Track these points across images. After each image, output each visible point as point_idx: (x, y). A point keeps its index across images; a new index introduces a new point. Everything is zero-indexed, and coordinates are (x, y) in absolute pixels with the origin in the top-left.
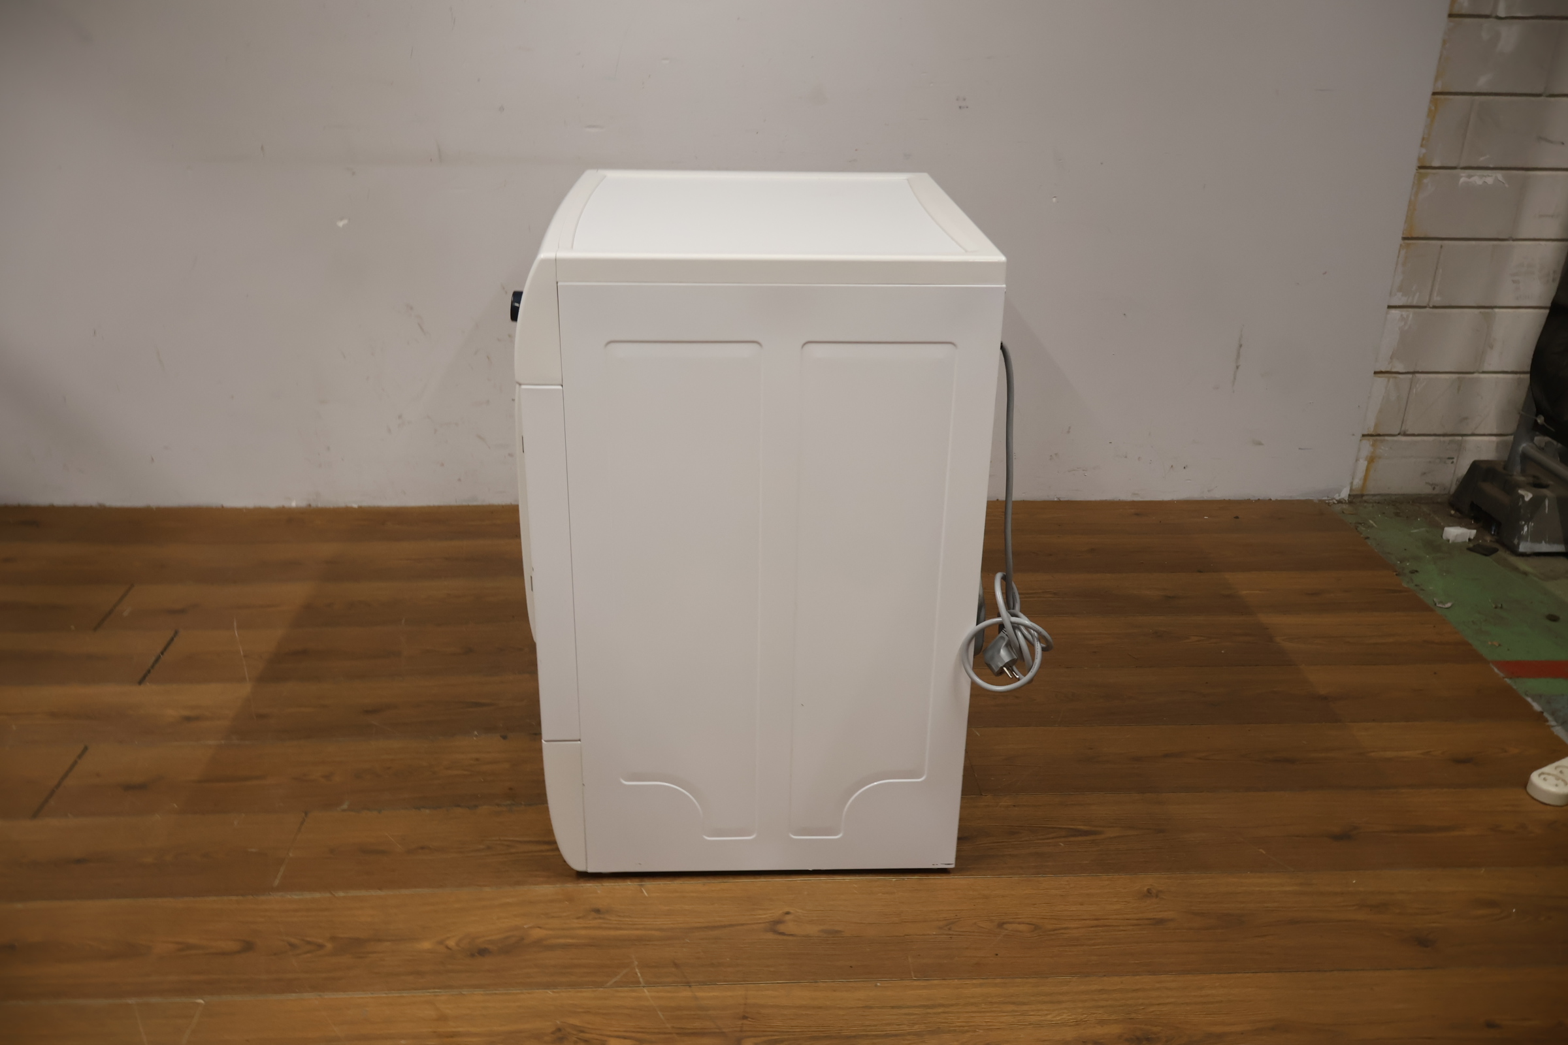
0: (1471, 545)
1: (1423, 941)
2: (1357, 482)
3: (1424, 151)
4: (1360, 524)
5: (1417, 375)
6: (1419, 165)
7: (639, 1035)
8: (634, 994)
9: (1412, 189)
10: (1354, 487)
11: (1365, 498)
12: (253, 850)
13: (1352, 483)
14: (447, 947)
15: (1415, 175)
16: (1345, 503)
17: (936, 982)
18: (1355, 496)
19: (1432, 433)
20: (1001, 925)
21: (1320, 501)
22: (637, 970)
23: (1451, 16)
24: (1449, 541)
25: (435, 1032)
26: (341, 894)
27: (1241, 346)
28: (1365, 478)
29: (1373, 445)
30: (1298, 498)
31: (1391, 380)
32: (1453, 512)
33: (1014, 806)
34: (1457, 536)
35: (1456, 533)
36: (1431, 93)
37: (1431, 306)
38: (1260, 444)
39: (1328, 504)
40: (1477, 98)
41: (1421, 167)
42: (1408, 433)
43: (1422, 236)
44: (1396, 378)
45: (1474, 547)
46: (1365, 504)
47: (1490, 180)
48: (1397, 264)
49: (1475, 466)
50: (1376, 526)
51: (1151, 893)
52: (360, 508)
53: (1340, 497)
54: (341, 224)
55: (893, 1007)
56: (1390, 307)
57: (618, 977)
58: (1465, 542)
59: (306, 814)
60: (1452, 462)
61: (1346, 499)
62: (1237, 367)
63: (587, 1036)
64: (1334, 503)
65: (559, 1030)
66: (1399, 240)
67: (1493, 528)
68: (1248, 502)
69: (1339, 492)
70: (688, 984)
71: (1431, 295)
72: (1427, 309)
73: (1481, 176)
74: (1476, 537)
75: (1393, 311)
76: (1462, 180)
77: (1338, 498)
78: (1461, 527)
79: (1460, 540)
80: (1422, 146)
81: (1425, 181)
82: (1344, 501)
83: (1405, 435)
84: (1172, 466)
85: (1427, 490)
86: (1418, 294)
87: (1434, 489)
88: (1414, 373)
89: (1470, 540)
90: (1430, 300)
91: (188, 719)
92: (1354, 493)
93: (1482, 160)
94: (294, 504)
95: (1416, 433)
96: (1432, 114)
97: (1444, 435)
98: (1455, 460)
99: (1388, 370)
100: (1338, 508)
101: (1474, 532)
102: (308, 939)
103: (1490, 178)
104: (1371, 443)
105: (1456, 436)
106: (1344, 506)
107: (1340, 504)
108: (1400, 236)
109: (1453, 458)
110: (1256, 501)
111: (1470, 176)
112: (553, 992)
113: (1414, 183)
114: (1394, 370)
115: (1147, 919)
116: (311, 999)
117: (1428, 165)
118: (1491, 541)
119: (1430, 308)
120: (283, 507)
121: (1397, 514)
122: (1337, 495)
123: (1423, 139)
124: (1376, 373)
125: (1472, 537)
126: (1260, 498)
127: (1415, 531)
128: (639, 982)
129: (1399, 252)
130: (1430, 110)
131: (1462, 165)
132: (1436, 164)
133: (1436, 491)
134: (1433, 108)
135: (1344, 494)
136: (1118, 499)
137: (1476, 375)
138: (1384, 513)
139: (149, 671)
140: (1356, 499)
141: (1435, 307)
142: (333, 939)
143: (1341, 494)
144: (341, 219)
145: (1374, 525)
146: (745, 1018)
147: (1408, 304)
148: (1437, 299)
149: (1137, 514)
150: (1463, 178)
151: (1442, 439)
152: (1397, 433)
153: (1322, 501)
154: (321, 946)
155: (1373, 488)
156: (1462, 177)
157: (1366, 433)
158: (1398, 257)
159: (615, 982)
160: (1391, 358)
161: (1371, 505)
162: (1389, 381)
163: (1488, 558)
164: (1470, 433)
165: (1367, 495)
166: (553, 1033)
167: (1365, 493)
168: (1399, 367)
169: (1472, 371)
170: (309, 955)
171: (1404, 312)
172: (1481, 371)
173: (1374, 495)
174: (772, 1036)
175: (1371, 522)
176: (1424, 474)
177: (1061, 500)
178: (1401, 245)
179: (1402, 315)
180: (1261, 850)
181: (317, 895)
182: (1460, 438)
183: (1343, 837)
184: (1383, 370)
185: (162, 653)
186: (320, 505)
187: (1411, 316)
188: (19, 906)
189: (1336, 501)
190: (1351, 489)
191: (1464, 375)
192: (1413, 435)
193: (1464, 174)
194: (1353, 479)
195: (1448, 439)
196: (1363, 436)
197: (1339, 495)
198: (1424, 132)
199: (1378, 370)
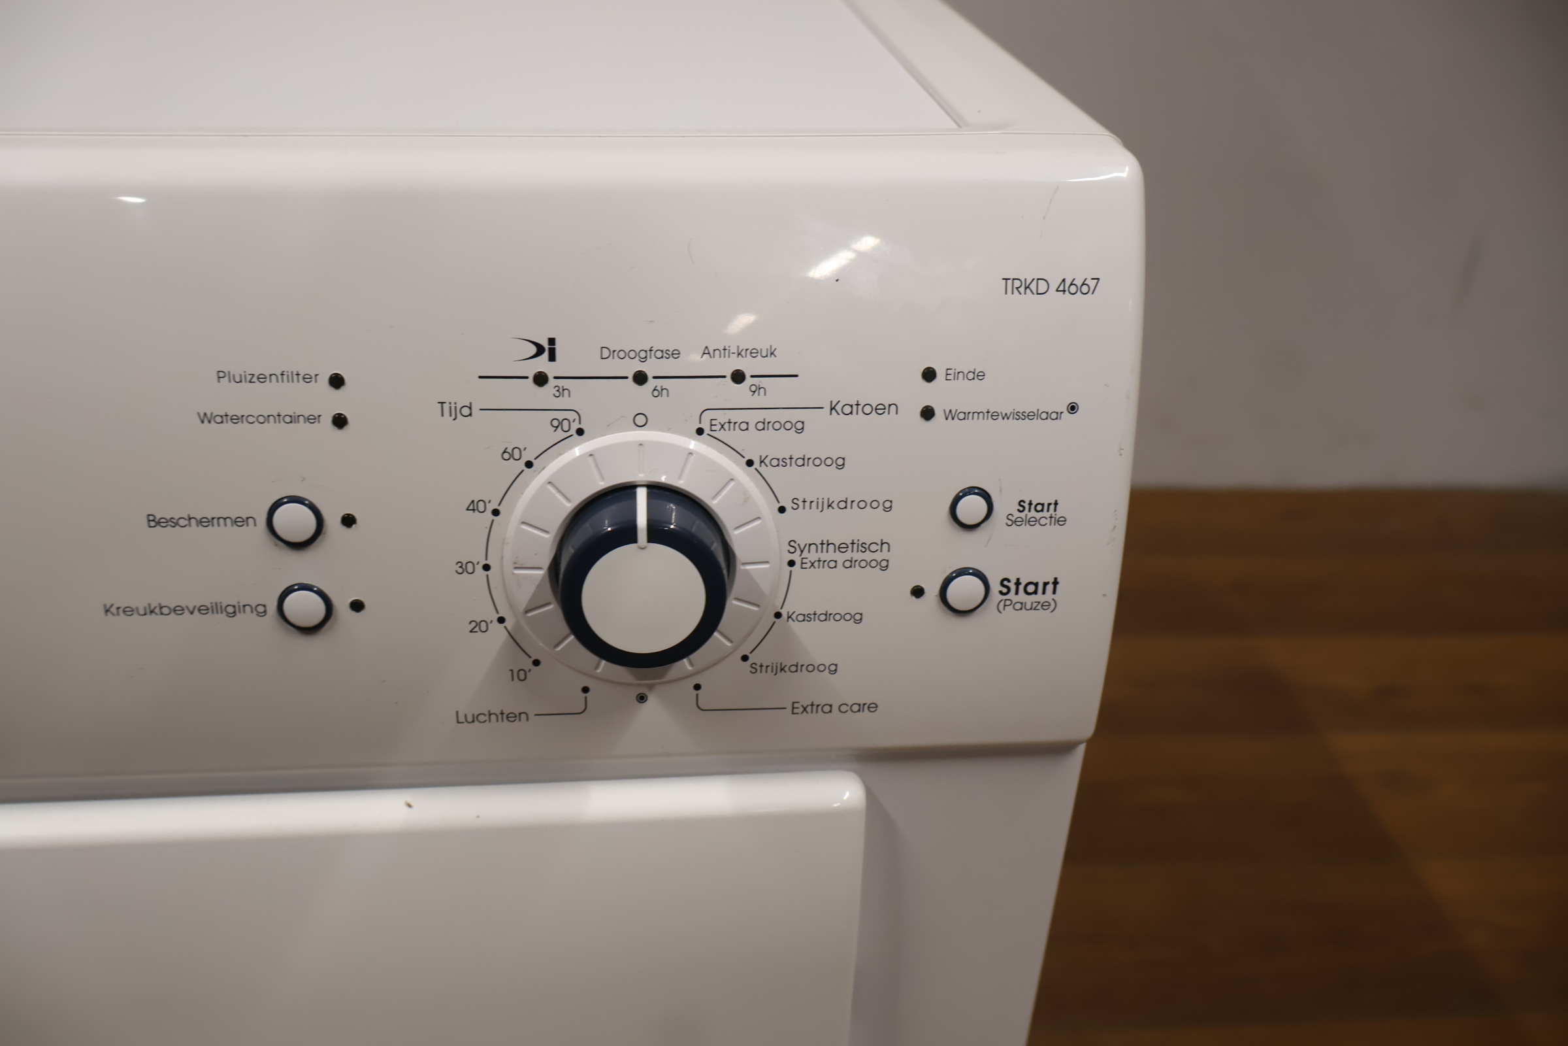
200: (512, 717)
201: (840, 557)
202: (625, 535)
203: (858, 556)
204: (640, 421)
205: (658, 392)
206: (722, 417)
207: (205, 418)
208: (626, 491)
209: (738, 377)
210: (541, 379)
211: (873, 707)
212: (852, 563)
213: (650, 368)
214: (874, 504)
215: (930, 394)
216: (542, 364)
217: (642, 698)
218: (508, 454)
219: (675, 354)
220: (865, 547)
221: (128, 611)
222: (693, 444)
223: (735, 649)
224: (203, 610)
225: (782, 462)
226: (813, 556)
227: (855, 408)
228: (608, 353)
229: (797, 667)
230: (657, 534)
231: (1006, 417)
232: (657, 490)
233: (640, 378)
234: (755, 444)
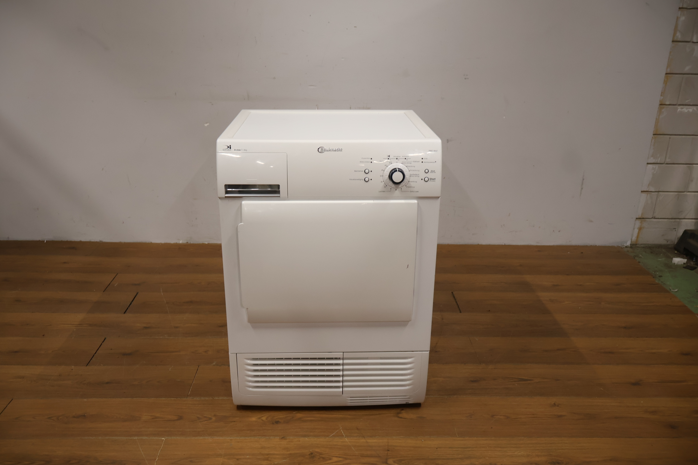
0: (685, 266)
1: (672, 427)
2: (634, 238)
3: (662, 98)
4: (636, 256)
6: (660, 103)
7: (345, 456)
8: (341, 440)
9: (657, 114)
10: (632, 241)
11: (637, 245)
12: (179, 380)
13: (632, 239)
14: (262, 420)
15: (658, 109)
16: (629, 247)
17: (467, 438)
18: (633, 245)
19: (666, 218)
20: (493, 416)
21: (618, 246)
22: (342, 431)
23: (673, 41)
24: (675, 264)
25: (261, 453)
26: (217, 398)
27: (583, 179)
28: (638, 237)
29: (641, 222)
30: (608, 245)
31: (648, 195)
32: (676, 252)
33: (494, 369)
34: (678, 262)
35: (678, 260)
36: (665, 74)
37: (666, 163)
38: (592, 221)
39: (622, 248)
40: (685, 75)
41: (661, 105)
42: (656, 217)
43: (661, 133)
44: (650, 194)
45: (686, 267)
46: (638, 248)
47: (691, 110)
48: (651, 145)
49: (686, 232)
50: (642, 257)
51: (555, 405)
52: (208, 244)
54: (206, 125)
55: (450, 448)
56: (648, 164)
57: (334, 433)
58: (682, 264)
59: (199, 366)
60: (675, 230)
61: (629, 246)
62: (582, 189)
63: (323, 456)
64: (624, 247)
65: (312, 454)
66: (652, 135)
67: (694, 259)
68: (587, 246)
70: (364, 437)
71: (666, 158)
72: (664, 165)
73: (687, 109)
74: (687, 262)
75: (649, 165)
77: (626, 245)
78: (680, 258)
79: (680, 263)
80: (661, 95)
81: (663, 110)
83: (655, 218)
84: (554, 231)
85: (665, 242)
86: (660, 158)
87: (667, 242)
88: (659, 192)
89: (684, 263)
90: (665, 161)
91: (146, 328)
92: (633, 243)
93: (687, 102)
94: (181, 242)
95: (660, 218)
96: (665, 82)
97: (672, 219)
98: (677, 229)
99: (647, 190)
100: (626, 250)
101: (686, 260)
102: (205, 416)
103: (691, 109)
104: (640, 222)
105: (676, 219)
106: (628, 249)
107: (626, 248)
108: (652, 133)
109: (675, 229)
110: (590, 246)
111: (682, 109)
112: (308, 439)
113: (658, 111)
114: (649, 190)
115: (555, 415)
116: (209, 439)
117: (664, 103)
118: (693, 264)
119: (665, 164)
120: (176, 243)
121: (652, 253)
122: (625, 244)
123: (662, 93)
124: (642, 192)
125: (685, 262)
126: (592, 245)
127: (660, 260)
128: (344, 436)
129: (652, 140)
130: (664, 80)
131: (679, 103)
132: (668, 103)
133: (668, 243)
134: (666, 80)
135: (628, 244)
136: (530, 245)
137: (685, 193)
138: (646, 252)
139: (128, 308)
140: (633, 246)
141: (667, 164)
142: (215, 416)
143: (627, 243)
144: (206, 123)
146: (388, 450)
147: (656, 162)
148: (668, 160)
149: (539, 251)
150: (679, 109)
151: (671, 220)
152: (651, 217)
153: (619, 247)
154: (210, 419)
155: (641, 241)
156: (678, 109)
157: (638, 217)
158: (651, 143)
159: (333, 435)
160: (648, 185)
161: (640, 248)
162: (647, 195)
163: (692, 271)
164: (683, 218)
165: (638, 244)
166: (309, 455)
168: (652, 189)
169: (684, 191)
170: (206, 422)
171: (654, 166)
172: (687, 191)
173: (641, 244)
174: (400, 458)
175: (640, 255)
176: (663, 235)
177: (506, 244)
178: (652, 137)
180: (601, 388)
181: (207, 399)
182: (678, 220)
183: (636, 384)
184: (645, 190)
185: (132, 301)
186: (192, 242)
187: (657, 167)
188: (85, 400)
189: (625, 246)
190: (631, 242)
191: (680, 193)
192: (658, 218)
193: (679, 108)
194: (632, 237)
195: (673, 220)
196: (637, 218)
197: (626, 244)
198: (662, 90)
199: (643, 190)
200: (384, 192)
201: (415, 176)
202: (396, 171)
203: (416, 175)
204: (397, 162)
205: (398, 160)
206: (404, 162)
207: (360, 162)
208: (396, 168)
209: (405, 159)
210: (388, 159)
211: (418, 192)
212: (416, 176)
213: (398, 158)
214: (418, 171)
215: (422, 160)
216: (389, 157)
217: (396, 190)
218: (385, 165)
219: (400, 157)
220: (417, 175)
221: (352, 180)
222: (401, 164)
223: (405, 185)
224: (358, 180)
225: (409, 166)
226: (412, 175)
227: (416, 162)
228: (394, 156)
229: (411, 187)
230: (399, 171)
231: (429, 162)
232: (398, 168)
233: (397, 159)
234: (407, 165)
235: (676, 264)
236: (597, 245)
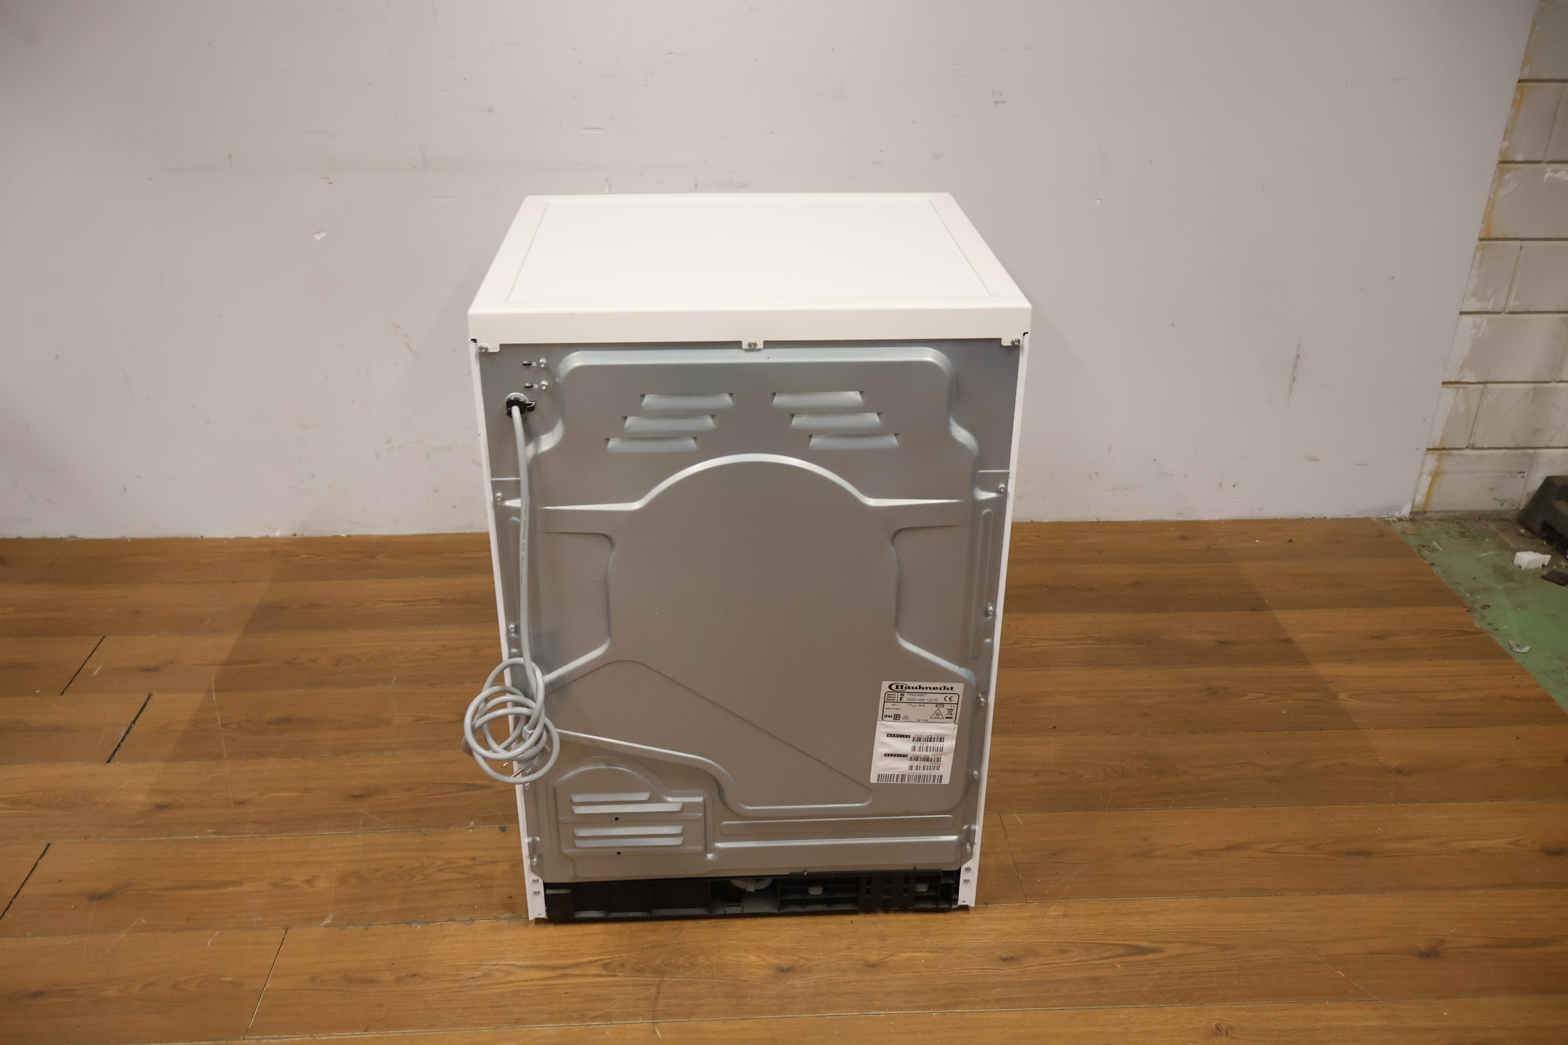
0: (1545, 572)
2: (1420, 499)
3: (1506, 144)
4: (1424, 546)
5: (1489, 385)
6: (1500, 160)
9: (1492, 186)
10: (1416, 504)
11: (1427, 515)
13: (1414, 499)
15: (1496, 171)
16: (1407, 521)
18: (1417, 513)
19: (1503, 446)
21: (1379, 518)
24: (1521, 567)
27: (1298, 356)
28: (1429, 495)
29: (1438, 460)
30: (1355, 516)
31: (1460, 390)
32: (1523, 531)
34: (1530, 562)
35: (1530, 559)
36: (1517, 80)
37: (1507, 311)
38: (1316, 460)
39: (1389, 521)
40: (1567, 84)
41: (1502, 162)
42: (1476, 447)
43: (1500, 236)
44: (1465, 388)
45: (1550, 575)
46: (1428, 522)
48: (1472, 267)
49: (1549, 482)
50: (1441, 549)
53: (1401, 515)
56: (1461, 313)
58: (1538, 568)
60: (1523, 477)
61: (1408, 517)
62: (1294, 378)
64: (1394, 521)
66: (1475, 242)
68: (1300, 522)
69: (1400, 509)
71: (1507, 300)
72: (1502, 316)
74: (1550, 563)
75: (1466, 318)
76: (1547, 175)
77: (1398, 516)
78: (1535, 551)
79: (1533, 566)
80: (1504, 139)
81: (1507, 177)
82: (1405, 519)
83: (1473, 448)
84: (1220, 484)
85: (1495, 506)
86: (1493, 298)
87: (1502, 504)
88: (1485, 383)
89: (1543, 566)
90: (1505, 307)
92: (1417, 509)
95: (1485, 447)
96: (1517, 105)
97: (1515, 448)
98: (1526, 474)
99: (1458, 380)
100: (1398, 527)
101: (1548, 556)
104: (1436, 457)
105: (1527, 449)
106: (1406, 525)
107: (1400, 522)
108: (1477, 236)
109: (1524, 472)
110: (1309, 519)
111: (1556, 171)
113: (1494, 179)
114: (1463, 380)
117: (1510, 159)
118: (1566, 566)
119: (1506, 313)
121: (1462, 534)
122: (1398, 512)
123: (1506, 131)
124: (1444, 383)
125: (1546, 564)
126: (1315, 517)
127: (1483, 555)
129: (1475, 254)
130: (1515, 100)
131: (1546, 160)
132: (1520, 158)
133: (1505, 507)
134: (1519, 97)
135: (1406, 512)
136: (1161, 520)
137: (1553, 385)
138: (1448, 533)
140: (1417, 516)
141: (1511, 313)
143: (1403, 511)
145: (1439, 547)
147: (1482, 310)
148: (1514, 304)
149: (1183, 538)
150: (1549, 173)
151: (1513, 452)
152: (1465, 446)
153: (1381, 519)
155: (1439, 504)
156: (1547, 172)
157: (1431, 447)
158: (1474, 259)
160: (1461, 367)
161: (1434, 522)
162: (1458, 392)
163: (1564, 588)
164: (1543, 445)
165: (1430, 512)
167: (1428, 510)
168: (1470, 377)
169: (1548, 380)
171: (1477, 319)
172: (1558, 380)
173: (1437, 512)
175: (1435, 544)
176: (1491, 489)
177: (1101, 521)
178: (1477, 247)
179: (1475, 322)
182: (1532, 451)
184: (1452, 380)
187: (1485, 321)
189: (1397, 518)
190: (1413, 507)
191: (1539, 384)
192: (1482, 449)
193: (1549, 169)
194: (1415, 495)
195: (1518, 452)
196: (1428, 449)
197: (1400, 513)
198: (1508, 124)
199: (1446, 381)
235: (1522, 569)
236: (1328, 518)
